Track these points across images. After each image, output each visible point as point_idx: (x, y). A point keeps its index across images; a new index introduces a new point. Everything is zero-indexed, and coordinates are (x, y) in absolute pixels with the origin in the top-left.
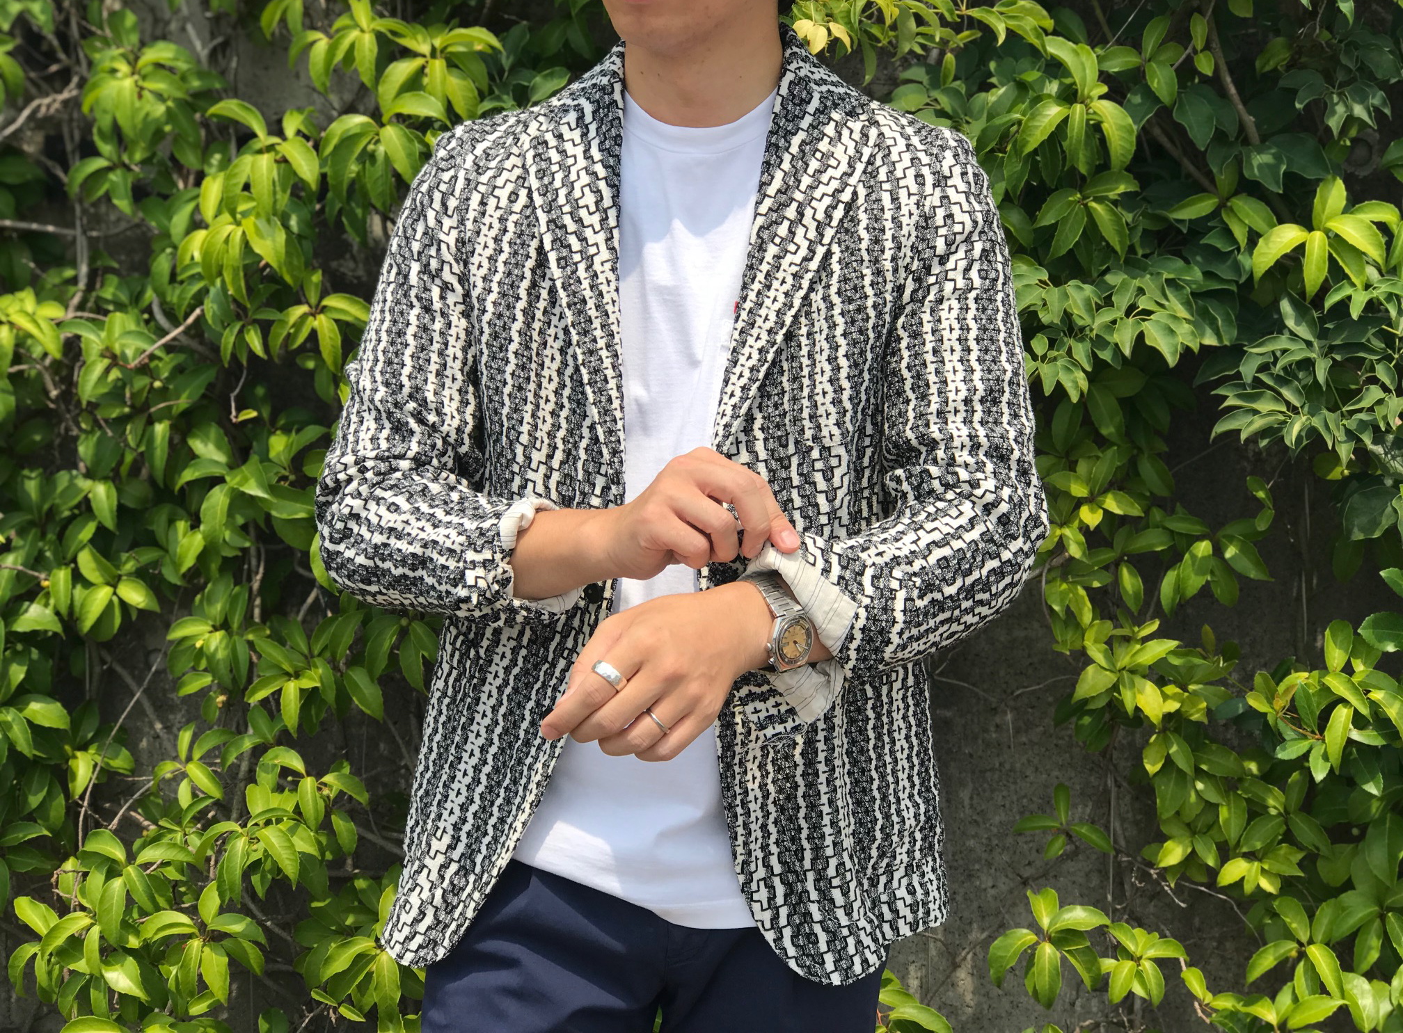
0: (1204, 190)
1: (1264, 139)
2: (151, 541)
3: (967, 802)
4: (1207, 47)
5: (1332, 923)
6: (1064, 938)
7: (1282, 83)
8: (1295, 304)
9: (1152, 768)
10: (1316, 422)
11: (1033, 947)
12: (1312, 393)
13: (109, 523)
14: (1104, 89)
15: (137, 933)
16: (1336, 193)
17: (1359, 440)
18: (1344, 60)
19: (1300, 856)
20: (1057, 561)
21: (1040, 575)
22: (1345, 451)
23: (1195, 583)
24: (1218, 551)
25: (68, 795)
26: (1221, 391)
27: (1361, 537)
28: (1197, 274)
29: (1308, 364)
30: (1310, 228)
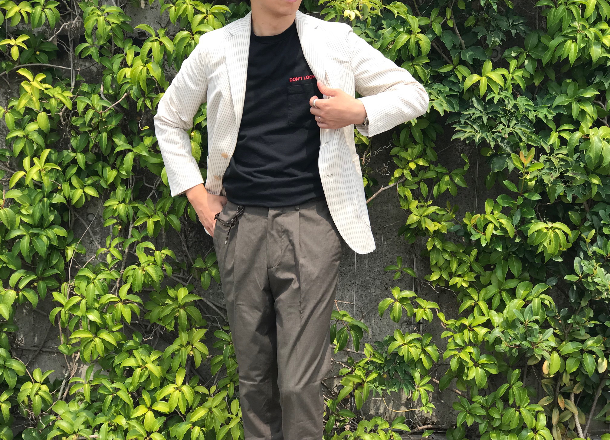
0: (448, 63)
1: (467, 48)
2: (96, 173)
3: (367, 264)
4: (450, 19)
5: (485, 294)
6: (403, 300)
7: (473, 30)
8: (477, 99)
9: (429, 248)
10: (484, 135)
11: (393, 303)
12: (482, 126)
13: (83, 167)
14: (420, 30)
15: (98, 302)
16: (488, 66)
17: (497, 141)
18: (492, 24)
19: (475, 275)
20: (401, 181)
21: (396, 185)
22: (492, 144)
23: (444, 188)
24: (451, 179)
25: (65, 259)
26: (454, 126)
27: (498, 171)
28: (447, 89)
29: (480, 118)
30: (481, 76)
